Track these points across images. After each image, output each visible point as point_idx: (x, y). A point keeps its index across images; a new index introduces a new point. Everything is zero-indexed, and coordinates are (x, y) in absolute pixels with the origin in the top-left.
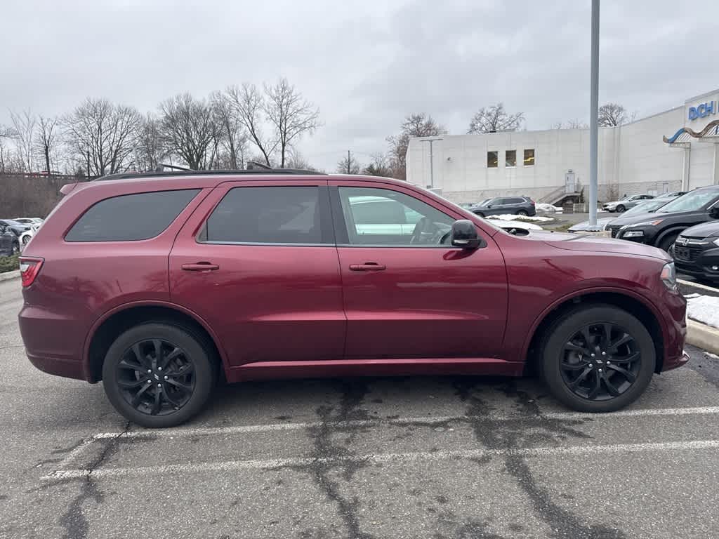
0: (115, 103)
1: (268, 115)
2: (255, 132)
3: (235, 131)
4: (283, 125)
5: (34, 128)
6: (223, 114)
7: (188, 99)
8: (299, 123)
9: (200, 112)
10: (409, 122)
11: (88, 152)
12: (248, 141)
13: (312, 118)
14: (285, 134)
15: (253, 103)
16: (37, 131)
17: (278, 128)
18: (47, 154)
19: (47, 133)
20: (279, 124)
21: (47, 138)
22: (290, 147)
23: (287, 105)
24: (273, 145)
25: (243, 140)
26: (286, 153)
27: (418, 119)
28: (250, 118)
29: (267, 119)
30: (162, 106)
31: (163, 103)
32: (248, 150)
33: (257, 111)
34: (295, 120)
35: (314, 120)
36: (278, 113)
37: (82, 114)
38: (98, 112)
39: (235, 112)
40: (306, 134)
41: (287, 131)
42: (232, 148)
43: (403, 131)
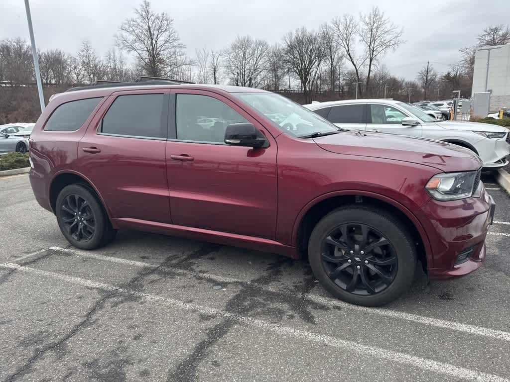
0: (254, 38)
1: (362, 38)
2: (350, 52)
3: (335, 52)
4: (373, 45)
5: (208, 58)
6: (327, 40)
7: (304, 31)
8: (385, 42)
9: (311, 40)
10: (485, 33)
11: (238, 73)
12: (344, 59)
13: (396, 37)
14: (373, 51)
15: (350, 30)
16: (210, 59)
17: (368, 47)
18: (215, 75)
19: (215, 62)
20: (369, 44)
21: (215, 64)
22: (376, 61)
23: (377, 28)
24: (363, 61)
25: (340, 58)
26: (372, 66)
27: (496, 30)
28: (347, 42)
29: (360, 41)
30: (285, 37)
31: (285, 35)
32: (344, 66)
33: (353, 36)
34: (382, 40)
35: (398, 38)
36: (369, 35)
37: (235, 47)
38: (243, 45)
39: (336, 38)
40: (389, 50)
41: (375, 49)
42: (332, 65)
43: (478, 43)
